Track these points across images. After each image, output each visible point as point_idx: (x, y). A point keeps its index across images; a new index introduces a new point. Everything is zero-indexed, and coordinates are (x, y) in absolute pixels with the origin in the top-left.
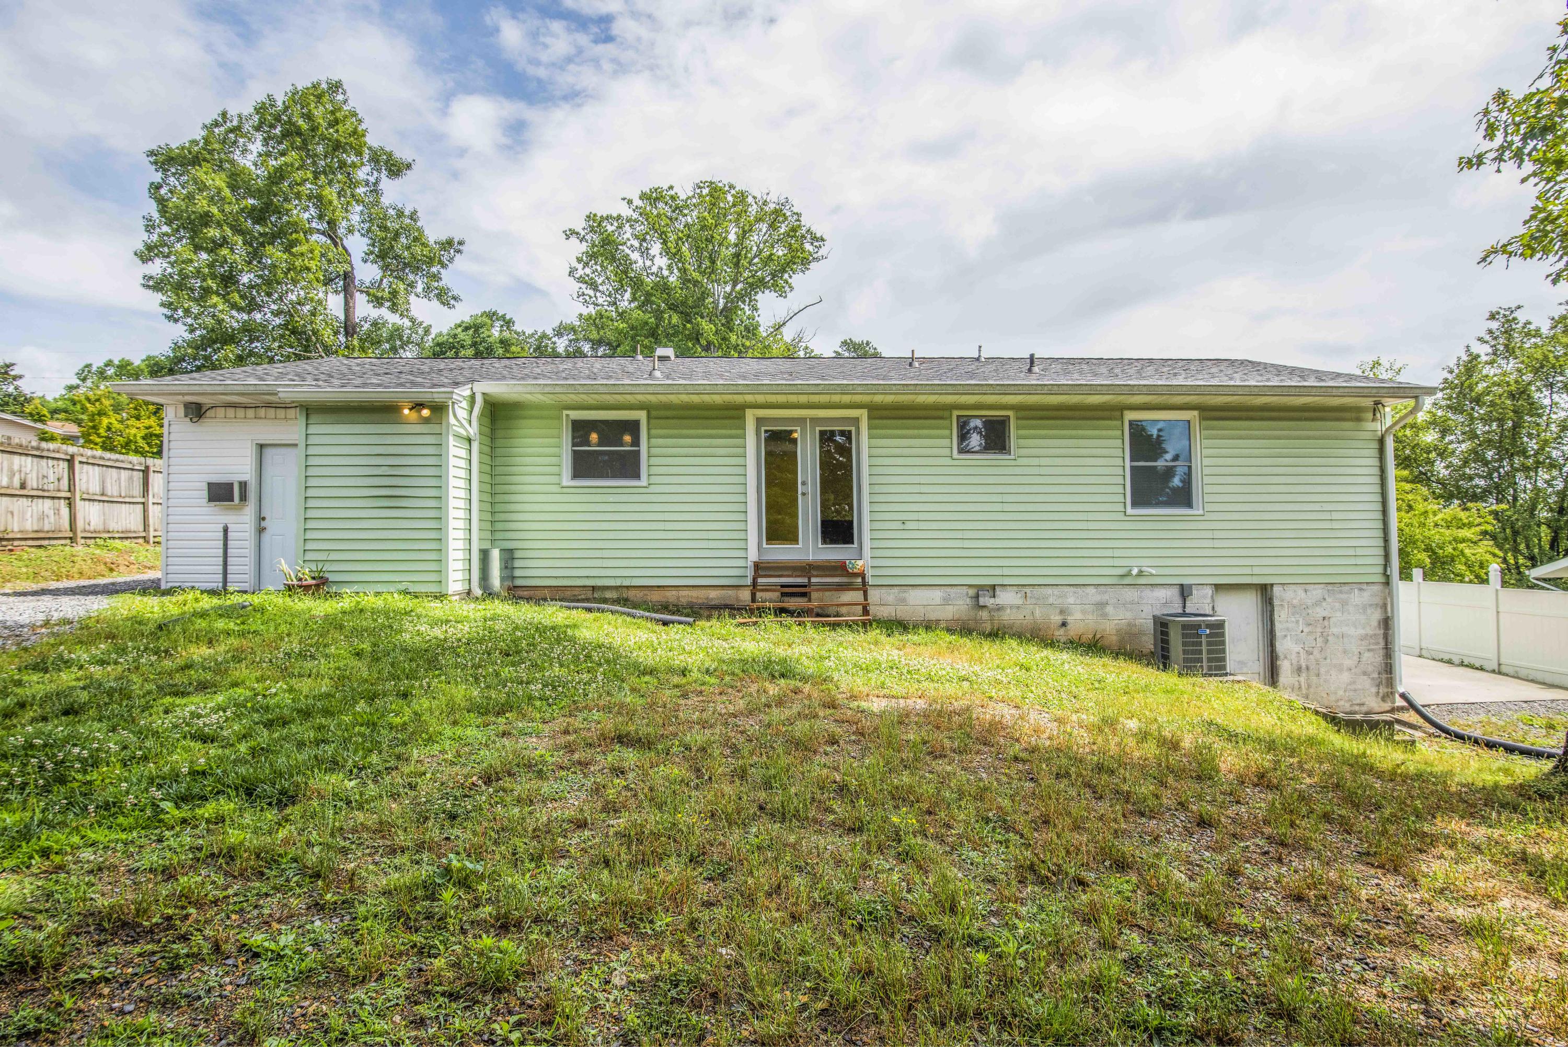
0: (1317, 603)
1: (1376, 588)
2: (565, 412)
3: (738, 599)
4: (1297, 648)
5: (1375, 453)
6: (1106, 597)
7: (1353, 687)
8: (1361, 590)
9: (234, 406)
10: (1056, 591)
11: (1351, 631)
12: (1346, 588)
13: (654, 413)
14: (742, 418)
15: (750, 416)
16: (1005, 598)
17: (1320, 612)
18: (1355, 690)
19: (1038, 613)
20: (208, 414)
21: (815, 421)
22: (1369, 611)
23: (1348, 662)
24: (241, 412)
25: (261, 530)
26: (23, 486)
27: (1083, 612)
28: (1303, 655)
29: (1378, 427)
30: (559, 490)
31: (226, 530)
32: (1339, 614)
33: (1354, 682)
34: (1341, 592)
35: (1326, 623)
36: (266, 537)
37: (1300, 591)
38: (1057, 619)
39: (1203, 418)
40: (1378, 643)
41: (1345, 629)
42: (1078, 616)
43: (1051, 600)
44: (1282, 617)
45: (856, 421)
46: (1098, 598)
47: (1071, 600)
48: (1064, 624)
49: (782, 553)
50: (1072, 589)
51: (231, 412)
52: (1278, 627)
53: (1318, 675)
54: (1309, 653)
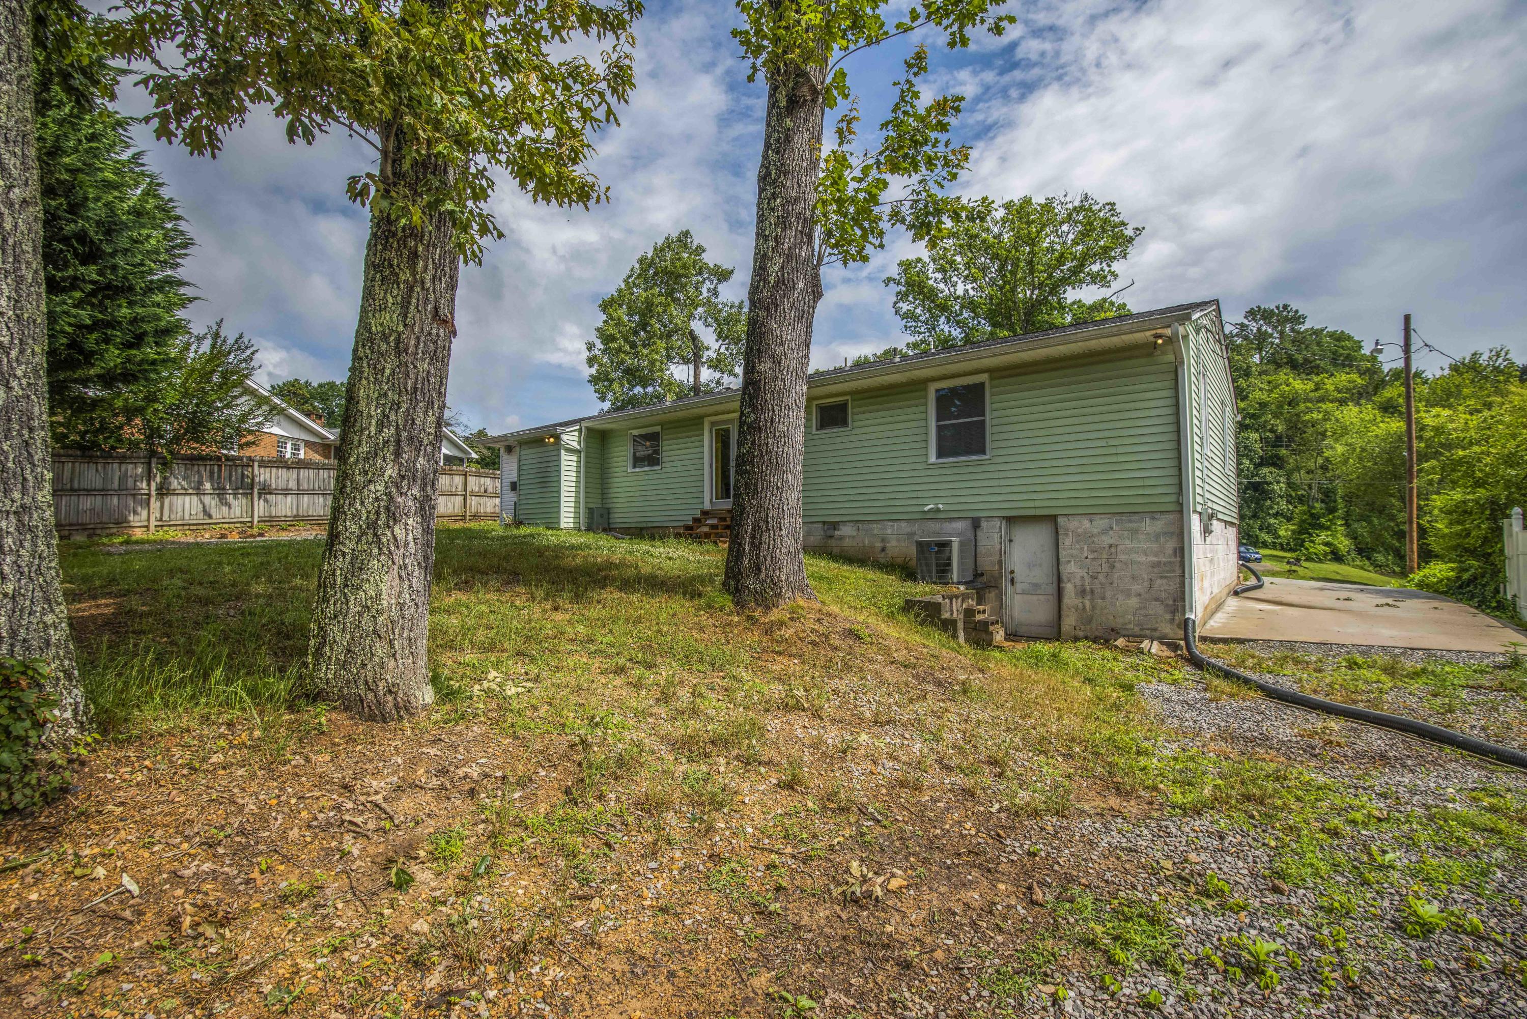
0: (1104, 532)
1: (1171, 517)
2: (630, 432)
4: (1082, 573)
6: (914, 529)
7: (1142, 612)
8: (1153, 518)
10: (879, 525)
11: (1142, 558)
12: (1136, 517)
13: (665, 427)
16: (845, 530)
17: (1107, 540)
18: (1146, 616)
19: (866, 541)
22: (1162, 540)
23: (1136, 588)
26: (486, 491)
27: (898, 540)
28: (1087, 580)
30: (626, 474)
32: (1127, 542)
33: (1145, 608)
34: (1130, 521)
35: (1113, 550)
37: (1086, 523)
38: (879, 545)
39: (993, 379)
40: (1174, 571)
41: (1134, 556)
42: (894, 543)
43: (876, 532)
44: (1066, 542)
46: (909, 530)
47: (889, 531)
48: (883, 550)
50: (890, 523)
52: (1062, 552)
53: (1103, 598)
54: (1094, 578)
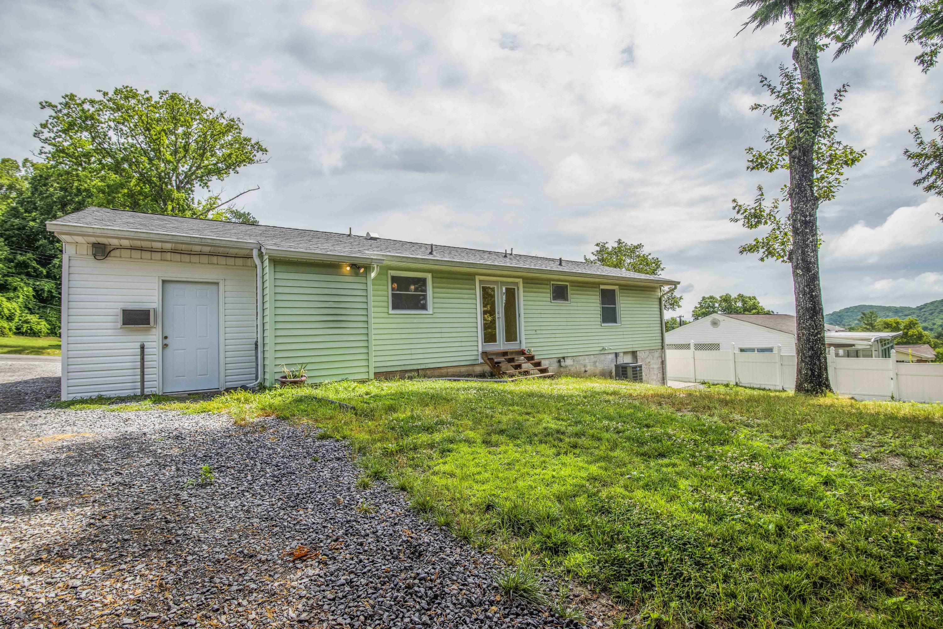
0: (647, 357)
1: (660, 351)
2: (389, 271)
3: (474, 371)
5: (658, 303)
6: (596, 359)
8: (656, 351)
9: (142, 249)
10: (582, 358)
12: (653, 351)
13: (435, 275)
14: (474, 280)
15: (478, 278)
16: (569, 362)
19: (578, 368)
20: (112, 254)
21: (503, 283)
22: (659, 359)
24: (147, 255)
25: (165, 346)
29: (659, 294)
30: (387, 316)
31: (142, 348)
32: (652, 361)
34: (652, 353)
35: (649, 364)
36: (169, 351)
37: (643, 353)
38: (583, 369)
39: (620, 289)
40: (661, 370)
41: (654, 366)
42: (589, 367)
43: (581, 362)
44: (640, 362)
45: (517, 284)
46: (594, 360)
47: (587, 361)
48: (586, 371)
49: (492, 347)
50: (587, 357)
51: (136, 254)
54: (646, 375)
